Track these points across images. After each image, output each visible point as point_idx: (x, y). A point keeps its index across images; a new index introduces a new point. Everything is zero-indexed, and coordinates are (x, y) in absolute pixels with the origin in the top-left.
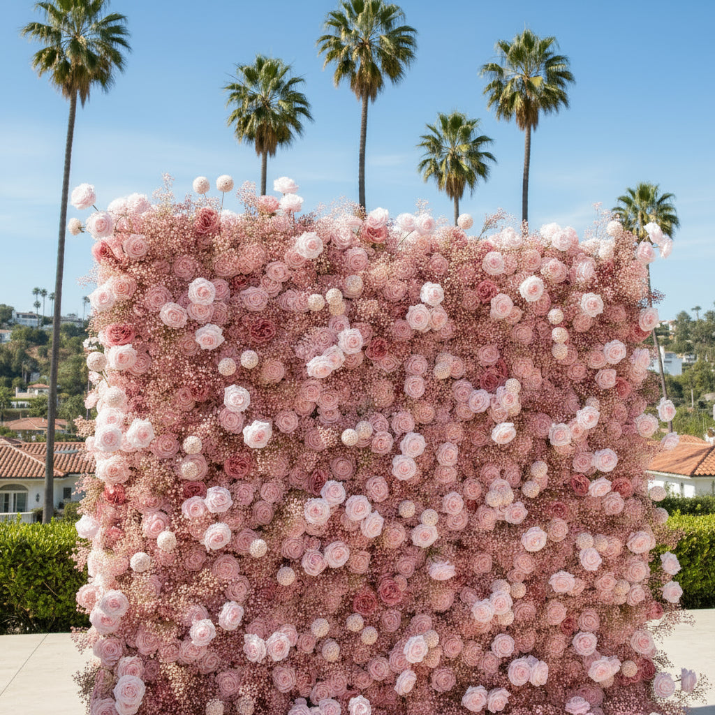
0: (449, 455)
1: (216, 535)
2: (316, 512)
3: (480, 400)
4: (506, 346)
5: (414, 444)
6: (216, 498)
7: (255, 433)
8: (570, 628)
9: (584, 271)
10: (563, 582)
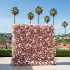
0: (37, 41)
1: (20, 46)
2: (27, 45)
3: (39, 37)
4: (42, 33)
5: (34, 40)
6: (20, 44)
7: (22, 40)
8: (46, 54)
9: (48, 28)
10: (46, 51)
